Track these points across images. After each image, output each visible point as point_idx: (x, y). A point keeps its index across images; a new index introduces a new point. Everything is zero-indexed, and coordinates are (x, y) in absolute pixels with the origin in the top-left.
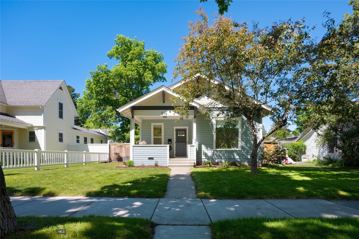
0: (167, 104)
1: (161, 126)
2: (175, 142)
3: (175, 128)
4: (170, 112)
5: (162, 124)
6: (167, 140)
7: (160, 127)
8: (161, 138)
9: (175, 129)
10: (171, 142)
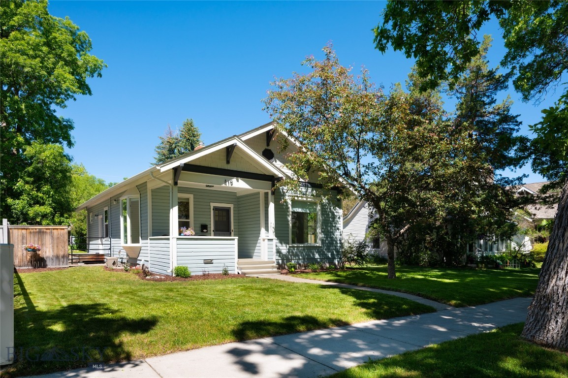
0: (232, 167)
1: (188, 199)
2: (213, 231)
3: (213, 205)
4: (238, 181)
5: (191, 197)
6: (199, 226)
7: (186, 201)
8: (189, 222)
9: (212, 208)
10: (207, 229)
